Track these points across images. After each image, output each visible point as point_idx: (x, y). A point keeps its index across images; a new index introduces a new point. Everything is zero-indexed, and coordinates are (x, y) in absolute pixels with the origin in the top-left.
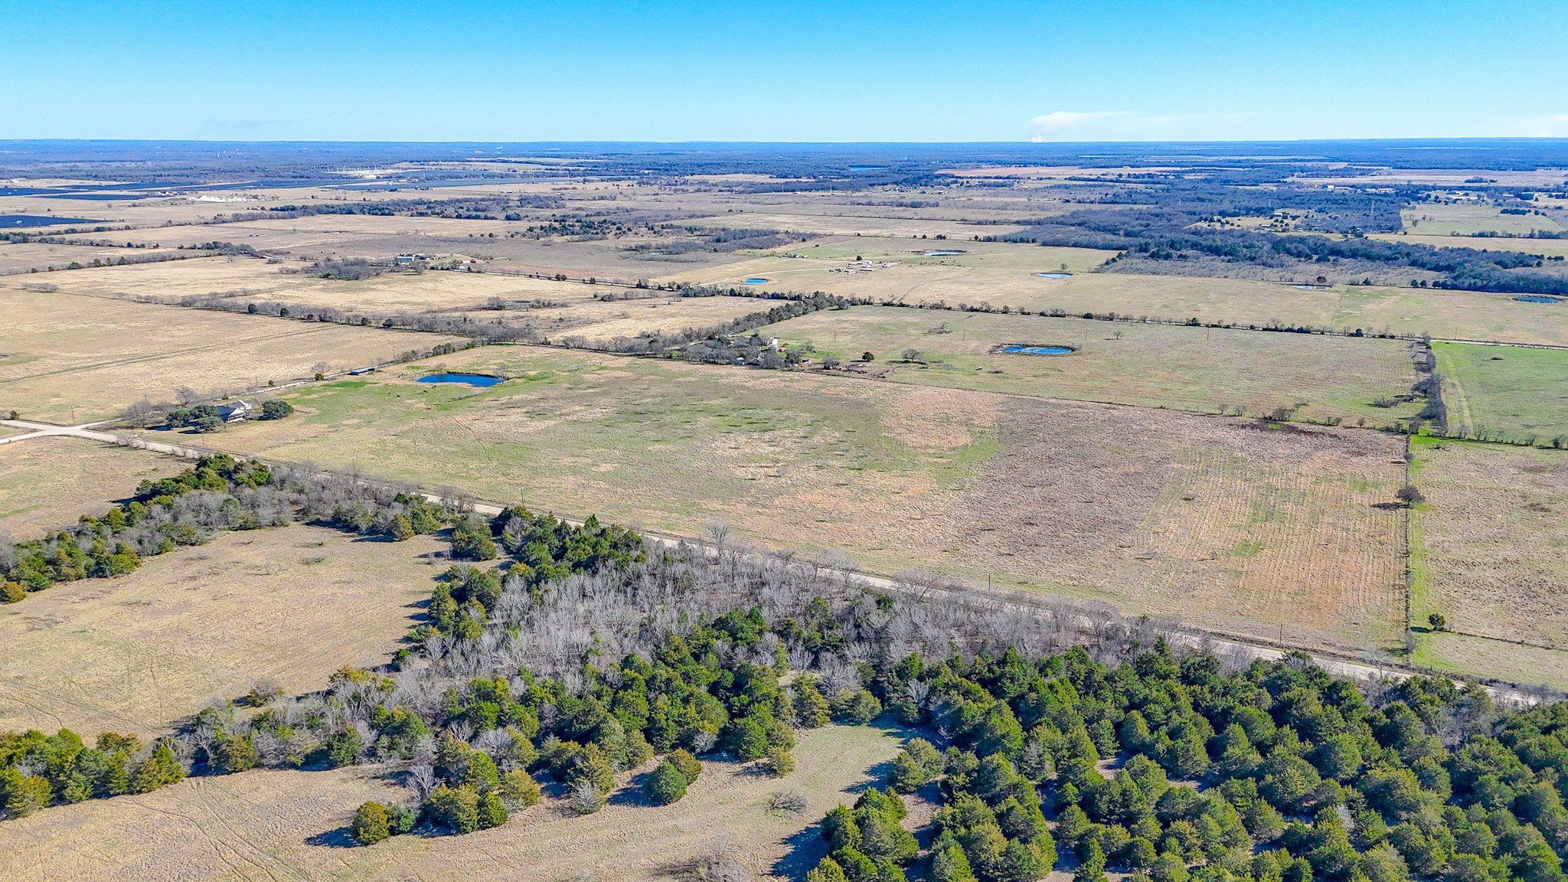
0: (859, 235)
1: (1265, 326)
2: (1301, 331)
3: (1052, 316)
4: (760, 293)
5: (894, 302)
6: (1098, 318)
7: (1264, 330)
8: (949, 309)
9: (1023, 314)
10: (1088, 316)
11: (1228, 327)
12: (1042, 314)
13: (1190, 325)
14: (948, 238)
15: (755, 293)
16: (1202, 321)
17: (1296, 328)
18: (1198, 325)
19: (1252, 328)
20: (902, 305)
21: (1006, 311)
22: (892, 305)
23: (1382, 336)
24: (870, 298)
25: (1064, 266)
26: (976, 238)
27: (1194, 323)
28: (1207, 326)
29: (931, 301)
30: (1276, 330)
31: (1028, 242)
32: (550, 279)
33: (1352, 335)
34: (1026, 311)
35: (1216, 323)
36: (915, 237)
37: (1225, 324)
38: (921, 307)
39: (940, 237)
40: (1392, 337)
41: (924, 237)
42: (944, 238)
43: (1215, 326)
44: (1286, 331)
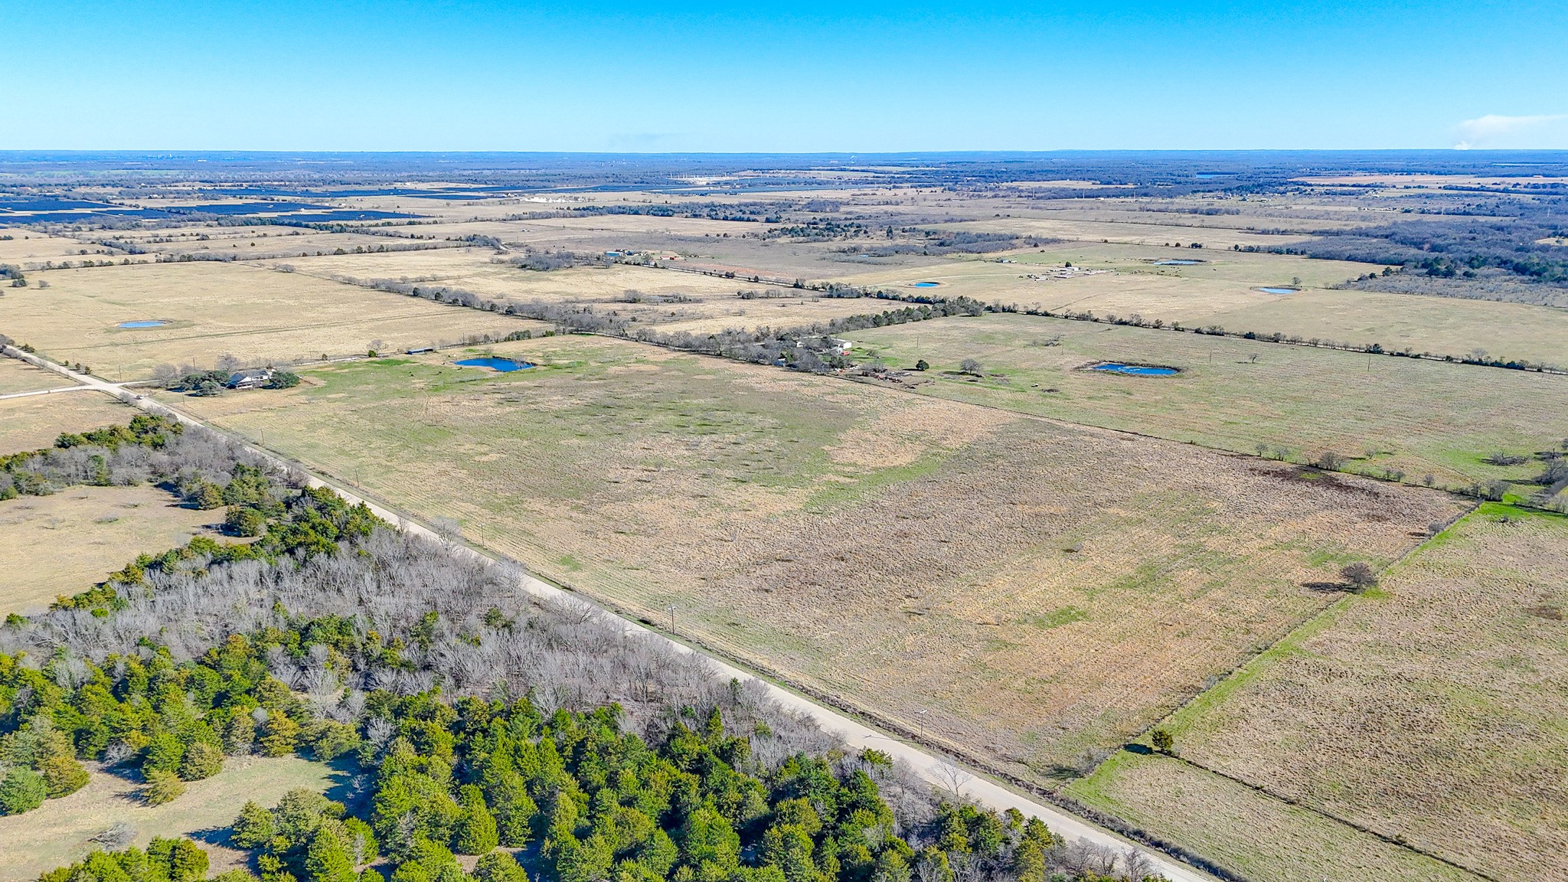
1: (1466, 358)
2: (1511, 366)
3: (1208, 333)
6: (1262, 338)
7: (1464, 362)
8: (1096, 321)
9: (1176, 329)
10: (1250, 336)
11: (1417, 357)
12: (1198, 331)
13: (1370, 352)
16: (1385, 348)
17: (1506, 362)
18: (1380, 352)
19: (1449, 359)
20: (1046, 314)
21: (1157, 326)
22: (1036, 314)
24: (1015, 305)
27: (1376, 350)
28: (1392, 354)
30: (1480, 363)
32: (720, 276)
34: (1180, 326)
35: (1403, 352)
37: (1415, 352)
38: (1066, 317)
43: (1401, 355)
44: (1492, 365)
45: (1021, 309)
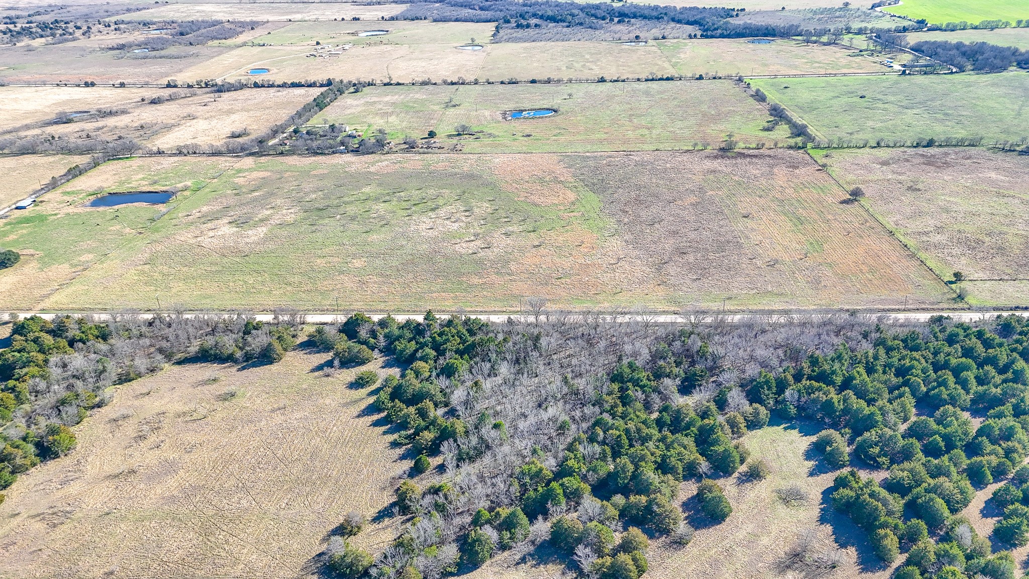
0: (290, 20)
1: (646, 77)
2: (668, 79)
3: (509, 83)
4: (280, 83)
5: (392, 82)
6: (540, 82)
7: (646, 81)
8: (435, 84)
9: (489, 83)
10: (533, 82)
11: (624, 81)
12: (502, 83)
13: (600, 81)
14: (361, 19)
15: (276, 84)
16: (607, 78)
17: (665, 77)
18: (605, 81)
19: (639, 80)
20: (398, 84)
21: (476, 82)
22: (391, 84)
23: (714, 78)
24: (373, 80)
25: (473, 40)
26: (383, 18)
27: (602, 80)
28: (612, 82)
29: (420, 80)
30: (653, 80)
31: (421, 19)
32: (78, 86)
33: (697, 79)
34: (491, 81)
36: (335, 20)
37: (621, 78)
38: (413, 84)
39: (355, 19)
40: (720, 78)
41: (343, 19)
42: (358, 19)
43: (616, 81)
44: (659, 80)
45: (378, 82)
